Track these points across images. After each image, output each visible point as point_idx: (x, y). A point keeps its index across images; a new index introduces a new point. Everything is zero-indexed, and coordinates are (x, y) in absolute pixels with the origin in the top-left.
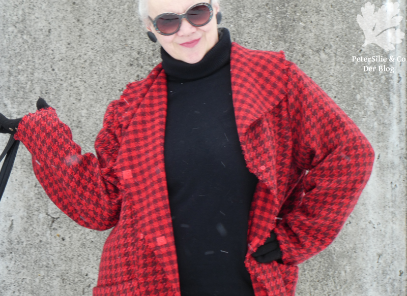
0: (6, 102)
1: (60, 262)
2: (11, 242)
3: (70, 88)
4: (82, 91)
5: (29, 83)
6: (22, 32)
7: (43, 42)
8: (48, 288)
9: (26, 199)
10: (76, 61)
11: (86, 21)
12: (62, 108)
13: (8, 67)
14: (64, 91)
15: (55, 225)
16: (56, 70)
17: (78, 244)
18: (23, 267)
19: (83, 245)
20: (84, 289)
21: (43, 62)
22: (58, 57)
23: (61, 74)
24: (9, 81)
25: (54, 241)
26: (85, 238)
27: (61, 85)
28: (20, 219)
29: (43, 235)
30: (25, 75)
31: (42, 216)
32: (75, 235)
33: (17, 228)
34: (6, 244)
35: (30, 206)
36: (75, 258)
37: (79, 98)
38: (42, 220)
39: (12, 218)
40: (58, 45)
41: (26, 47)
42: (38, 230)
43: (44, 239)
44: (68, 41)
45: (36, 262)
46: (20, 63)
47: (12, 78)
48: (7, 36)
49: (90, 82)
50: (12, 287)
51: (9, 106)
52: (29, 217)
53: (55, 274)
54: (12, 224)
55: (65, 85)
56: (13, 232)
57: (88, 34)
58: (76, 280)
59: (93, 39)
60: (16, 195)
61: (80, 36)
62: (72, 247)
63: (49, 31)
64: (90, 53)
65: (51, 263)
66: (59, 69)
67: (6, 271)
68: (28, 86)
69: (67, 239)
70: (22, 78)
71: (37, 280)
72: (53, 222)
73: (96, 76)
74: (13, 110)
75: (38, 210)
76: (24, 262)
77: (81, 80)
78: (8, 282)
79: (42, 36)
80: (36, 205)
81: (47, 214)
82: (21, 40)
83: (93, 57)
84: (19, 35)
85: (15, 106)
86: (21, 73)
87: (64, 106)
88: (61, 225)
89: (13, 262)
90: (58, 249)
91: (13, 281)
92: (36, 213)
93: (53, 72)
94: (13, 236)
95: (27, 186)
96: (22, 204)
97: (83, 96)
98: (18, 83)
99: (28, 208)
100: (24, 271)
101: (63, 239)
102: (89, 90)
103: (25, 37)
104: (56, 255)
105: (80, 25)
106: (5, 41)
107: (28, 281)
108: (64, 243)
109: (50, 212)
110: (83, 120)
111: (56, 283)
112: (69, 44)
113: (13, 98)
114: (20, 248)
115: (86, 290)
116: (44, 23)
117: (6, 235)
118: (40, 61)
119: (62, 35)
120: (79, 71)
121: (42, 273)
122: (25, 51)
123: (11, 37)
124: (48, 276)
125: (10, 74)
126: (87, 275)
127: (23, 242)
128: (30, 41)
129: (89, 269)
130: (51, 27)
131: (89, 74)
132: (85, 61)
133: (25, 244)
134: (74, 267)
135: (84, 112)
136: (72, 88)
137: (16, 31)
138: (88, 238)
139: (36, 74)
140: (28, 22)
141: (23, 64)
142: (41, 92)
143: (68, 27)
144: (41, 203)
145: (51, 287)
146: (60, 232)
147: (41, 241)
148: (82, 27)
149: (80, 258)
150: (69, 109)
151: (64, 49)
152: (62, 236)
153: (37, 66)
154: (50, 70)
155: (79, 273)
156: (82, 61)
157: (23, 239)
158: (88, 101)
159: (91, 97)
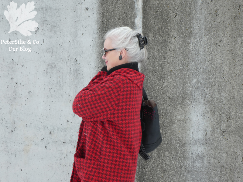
0: (205, 89)
1: (226, 148)
2: (206, 140)
3: (230, 84)
4: (235, 85)
5: (214, 82)
6: (211, 64)
7: (220, 68)
8: (221, 157)
9: (212, 124)
10: (233, 74)
11: (237, 60)
12: (227, 92)
13: (206, 76)
14: (227, 85)
15: (223, 134)
16: (225, 78)
17: (233, 141)
18: (211, 149)
19: (235, 142)
20: (235, 158)
21: (220, 75)
22: (225, 73)
23: (226, 79)
24: (206, 81)
25: (223, 140)
26: (236, 139)
27: (226, 83)
28: (210, 132)
29: (219, 137)
30: (212, 80)
31: (219, 130)
32: (232, 138)
33: (209, 134)
34: (205, 140)
35: (214, 127)
36: (232, 146)
37: (234, 88)
38: (219, 132)
39: (207, 131)
40: (226, 69)
41: (213, 69)
42: (217, 136)
43: (219, 139)
44: (230, 67)
45: (216, 147)
46: (210, 75)
47: (207, 81)
48: (205, 65)
49: (238, 82)
50: (207, 156)
51: (206, 91)
52: (213, 131)
53: (224, 152)
54: (207, 133)
55: (228, 83)
56: (207, 136)
57: (238, 65)
58: (233, 154)
59: (240, 66)
60: (208, 123)
61: (234, 65)
62: (231, 142)
63: (222, 63)
64: (238, 72)
65: (222, 148)
66: (226, 77)
67: (204, 150)
68: (213, 84)
69: (229, 139)
70: (211, 81)
71: (217, 154)
72: (223, 133)
73: (241, 80)
74: (207, 92)
75: (217, 128)
76: (212, 147)
77: (235, 81)
78: (205, 154)
79: (219, 65)
80: (216, 127)
81: (221, 130)
82: (211, 67)
83: (239, 73)
84: (210, 65)
85: (208, 91)
86: (211, 79)
87: (228, 91)
88: (226, 134)
89: (207, 147)
90: (225, 143)
91: (207, 154)
92: (216, 129)
93: (223, 79)
94: (207, 137)
95: (212, 120)
96: (211, 126)
97: (235, 87)
98: (209, 82)
99: (213, 127)
100: (212, 150)
101: (227, 139)
102: (238, 85)
103: (212, 66)
104: (224, 145)
105: (235, 61)
106: (205, 67)
107: (213, 154)
108: (228, 141)
109: (222, 129)
110: (235, 96)
111: (224, 155)
112: (230, 68)
113: (207, 88)
114: (210, 142)
115: (236, 158)
116: (220, 61)
117: (204, 137)
118: (218, 74)
119: (227, 65)
120: (234, 78)
121: (219, 151)
122: (212, 71)
123: (207, 66)
124: (221, 152)
125: (206, 79)
126: (237, 153)
127: (211, 140)
128: (214, 67)
129: (238, 150)
130: (223, 62)
131: (238, 79)
132: (236, 75)
133: (212, 140)
134: (232, 150)
135: (236, 93)
136: (231, 84)
137: (209, 63)
138: (237, 139)
139: (216, 79)
140: (214, 60)
141: (212, 75)
142: (219, 86)
143: (230, 62)
144: (218, 126)
145: (222, 157)
146: (226, 137)
147: (218, 140)
148: (236, 62)
149: (234, 146)
150: (230, 92)
151: (228, 70)
152: (227, 138)
153: (217, 76)
154: (222, 78)
155: (234, 152)
156: (235, 74)
157: (211, 139)
158: (237, 89)
159: (239, 88)
